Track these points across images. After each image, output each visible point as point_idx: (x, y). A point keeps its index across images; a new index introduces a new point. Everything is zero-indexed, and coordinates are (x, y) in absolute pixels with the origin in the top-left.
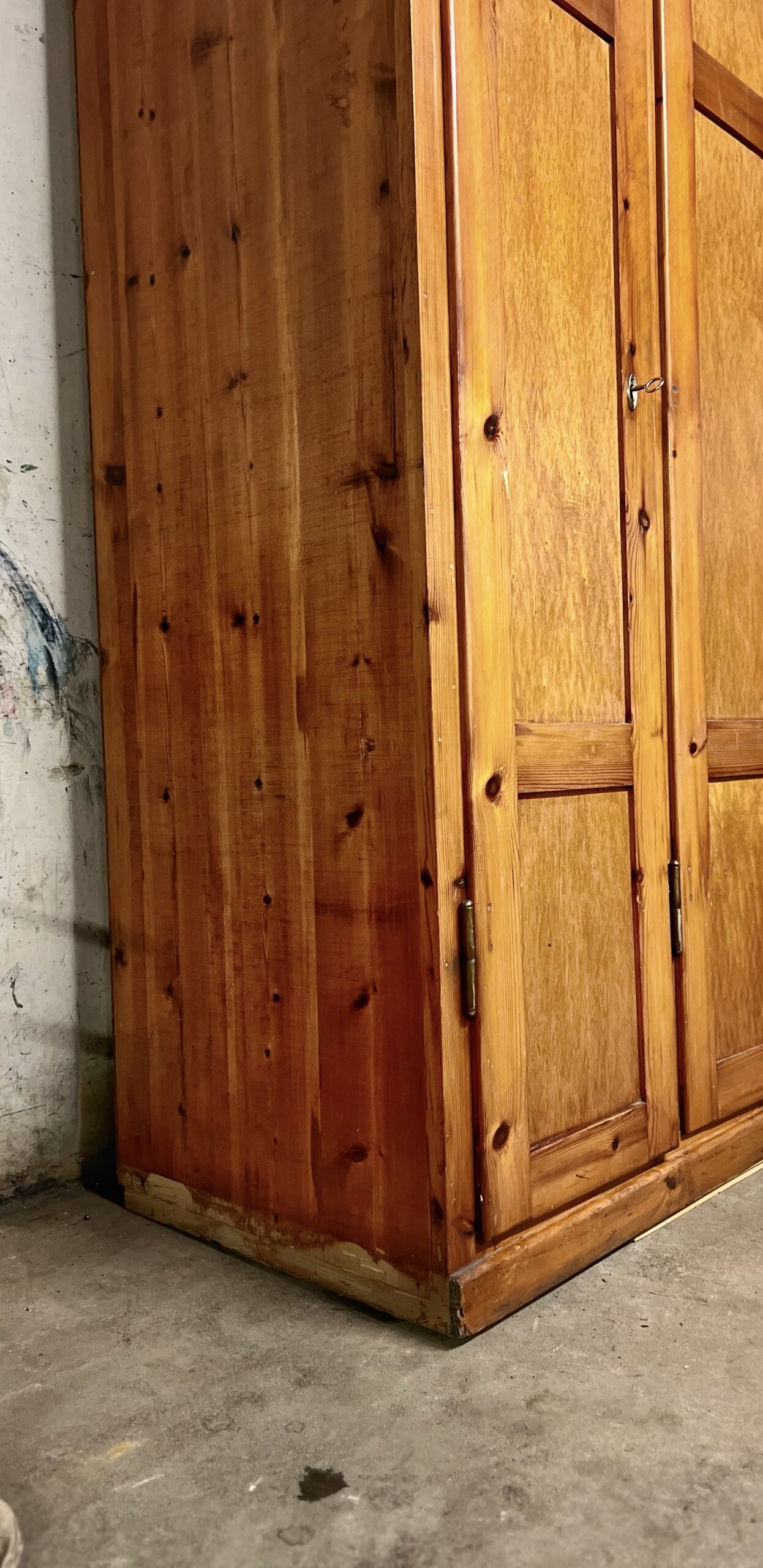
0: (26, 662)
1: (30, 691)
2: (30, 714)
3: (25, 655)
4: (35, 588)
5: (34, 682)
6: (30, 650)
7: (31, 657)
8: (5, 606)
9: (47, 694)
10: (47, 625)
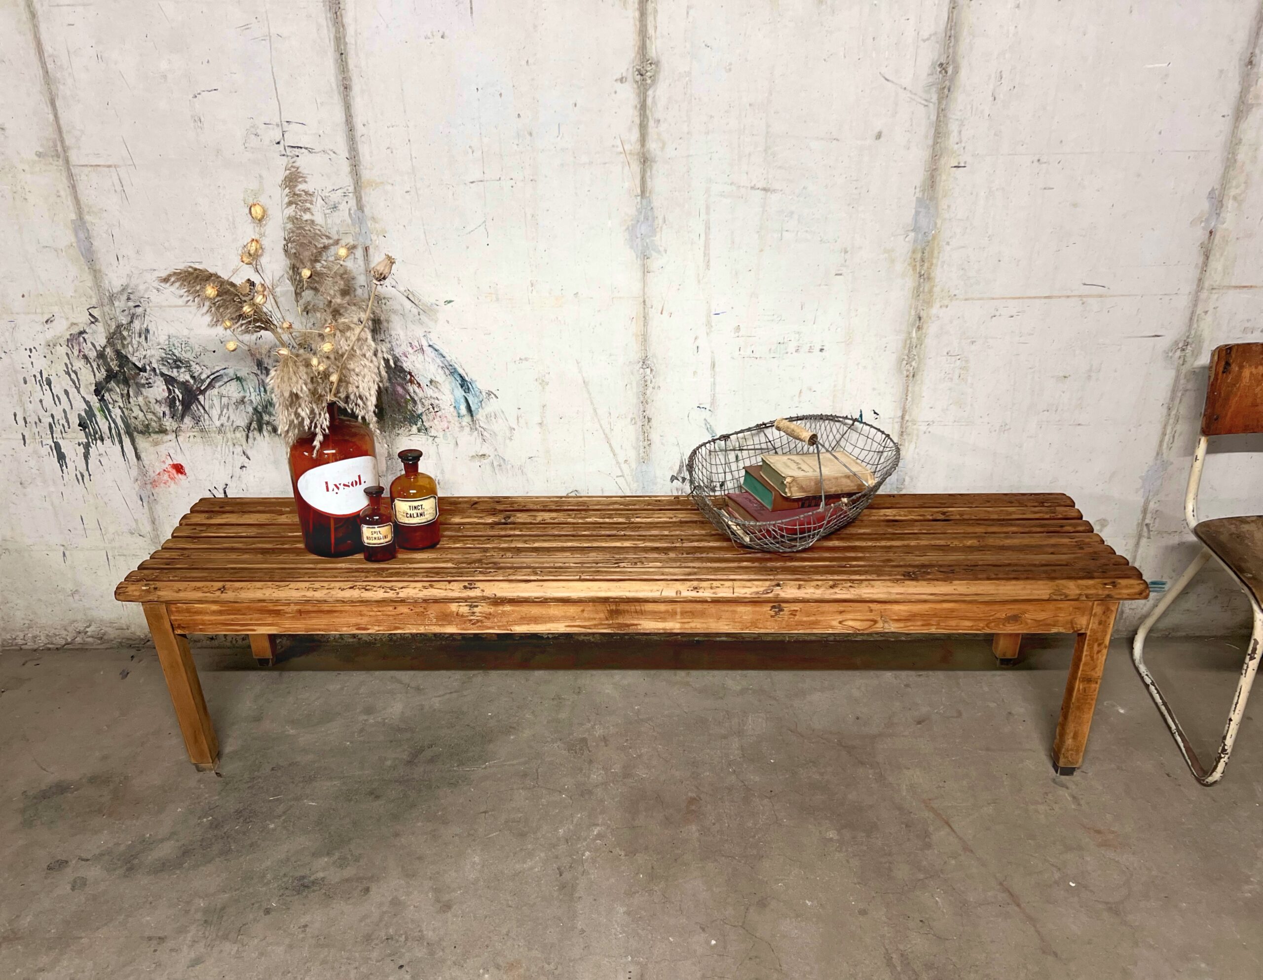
0: (453, 403)
1: (457, 418)
2: (457, 429)
3: (453, 400)
4: (456, 366)
5: (459, 414)
6: (455, 398)
7: (456, 401)
8: (440, 377)
9: (467, 419)
10: (464, 384)
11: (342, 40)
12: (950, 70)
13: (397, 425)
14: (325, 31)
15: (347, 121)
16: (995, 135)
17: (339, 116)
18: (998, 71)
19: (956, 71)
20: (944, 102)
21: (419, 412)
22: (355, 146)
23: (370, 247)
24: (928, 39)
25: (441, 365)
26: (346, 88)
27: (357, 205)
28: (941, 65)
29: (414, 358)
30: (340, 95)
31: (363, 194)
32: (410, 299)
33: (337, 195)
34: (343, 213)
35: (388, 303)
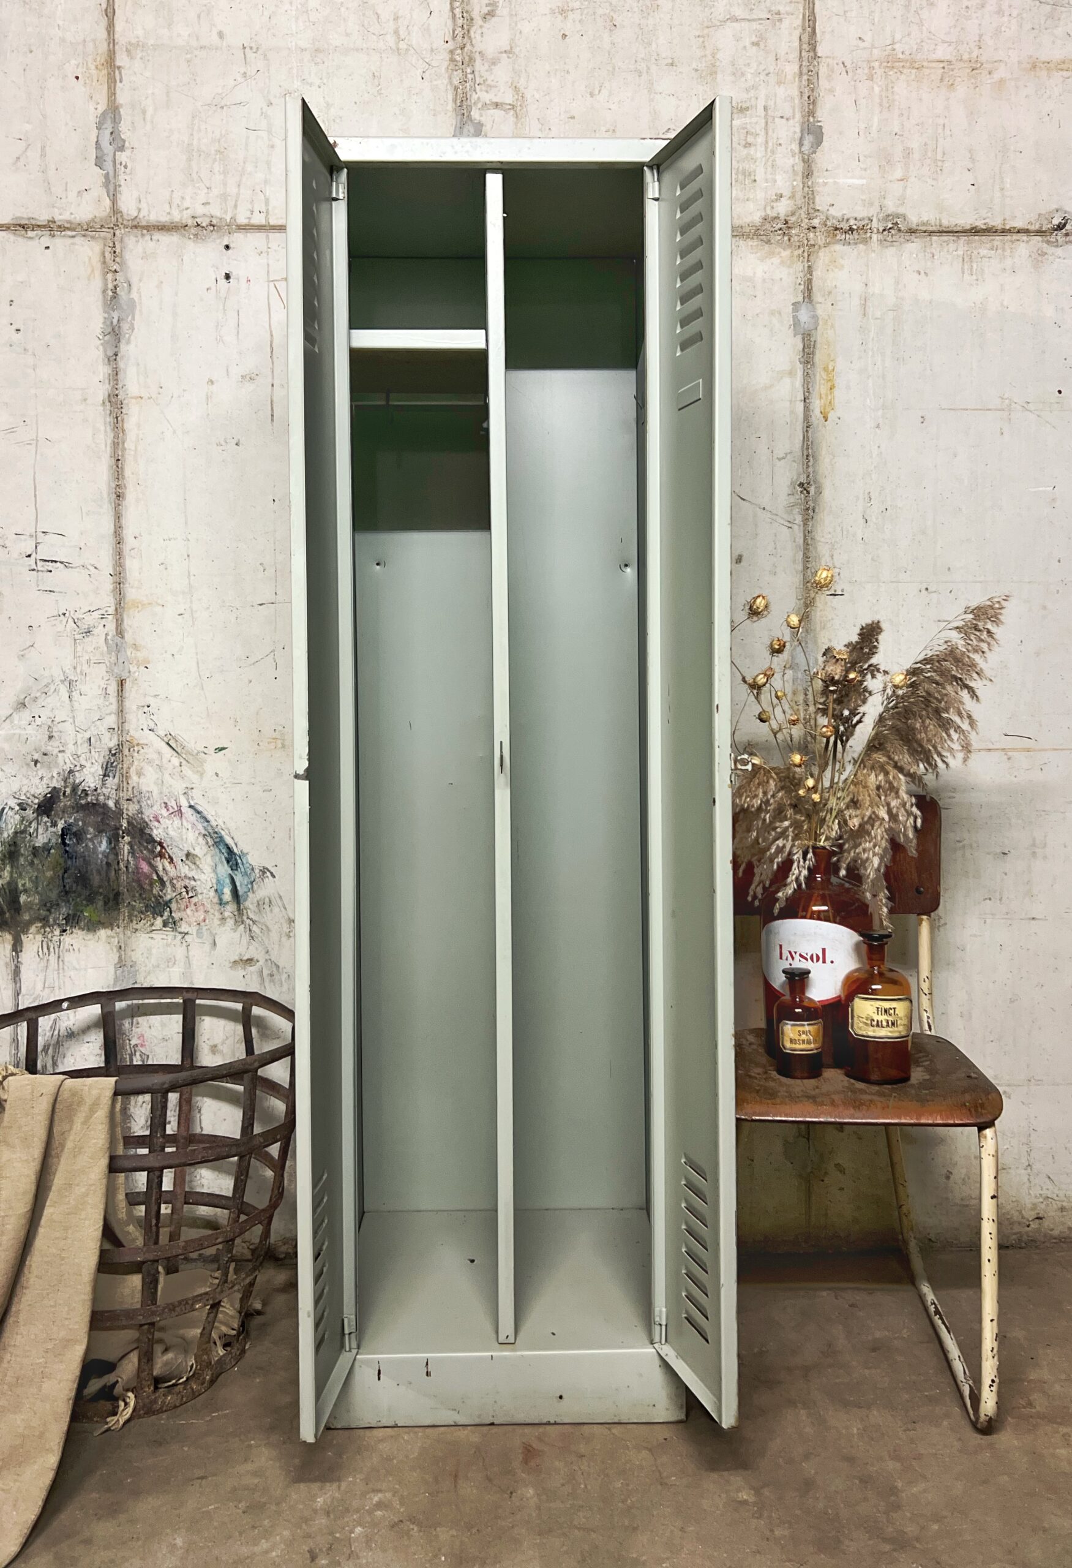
0: (215, 886)
1: (217, 907)
2: (217, 922)
3: (214, 881)
4: (223, 833)
5: (221, 899)
6: (218, 877)
7: (218, 882)
8: (199, 848)
9: (231, 908)
10: (232, 858)
11: (120, 445)
12: (812, 490)
13: (136, 916)
14: (102, 436)
15: (115, 532)
16: (873, 559)
17: (108, 526)
18: (866, 492)
19: (819, 492)
20: (810, 524)
21: (168, 897)
22: (122, 561)
23: (128, 680)
24: (784, 458)
25: (204, 832)
26: (119, 496)
27: (117, 629)
28: (801, 485)
29: (168, 822)
30: (111, 503)
31: (125, 617)
32: (171, 746)
33: (92, 617)
34: (98, 639)
35: (142, 751)
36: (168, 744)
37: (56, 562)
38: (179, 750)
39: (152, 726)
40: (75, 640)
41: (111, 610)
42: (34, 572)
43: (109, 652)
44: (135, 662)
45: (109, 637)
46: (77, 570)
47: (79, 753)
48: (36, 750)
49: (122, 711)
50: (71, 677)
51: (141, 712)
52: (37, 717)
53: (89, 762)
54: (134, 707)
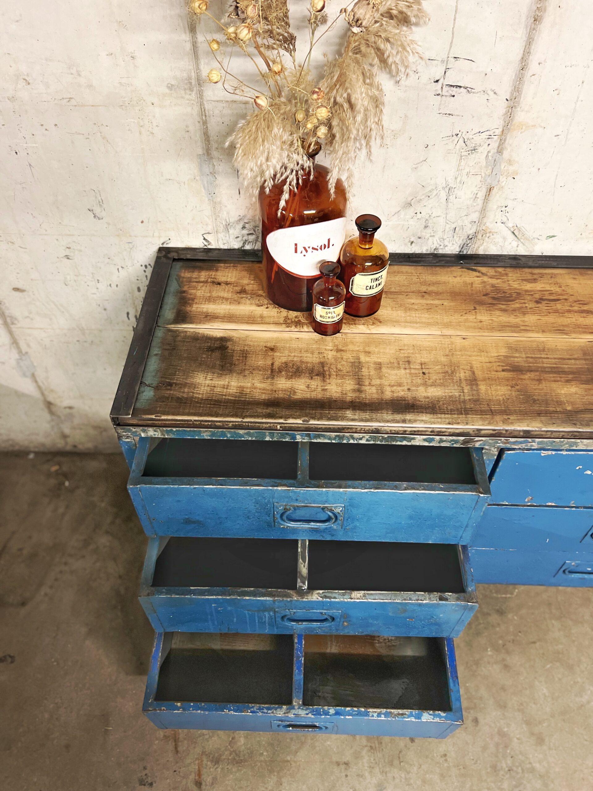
15: (523, 58)
17: (517, 51)
22: (520, 86)
23: (495, 187)
26: (536, 20)
27: (498, 147)
31: (508, 138)
32: (514, 234)
33: (481, 137)
34: (480, 156)
35: (492, 237)
36: (513, 233)
37: (460, 87)
38: (519, 237)
39: (505, 219)
40: (461, 156)
41: (498, 132)
42: (439, 97)
43: (487, 167)
44: (505, 174)
45: (490, 154)
46: (478, 95)
47: (445, 237)
48: (413, 235)
49: (485, 210)
50: (452, 185)
51: (499, 210)
52: (418, 213)
53: (451, 243)
54: (495, 207)
